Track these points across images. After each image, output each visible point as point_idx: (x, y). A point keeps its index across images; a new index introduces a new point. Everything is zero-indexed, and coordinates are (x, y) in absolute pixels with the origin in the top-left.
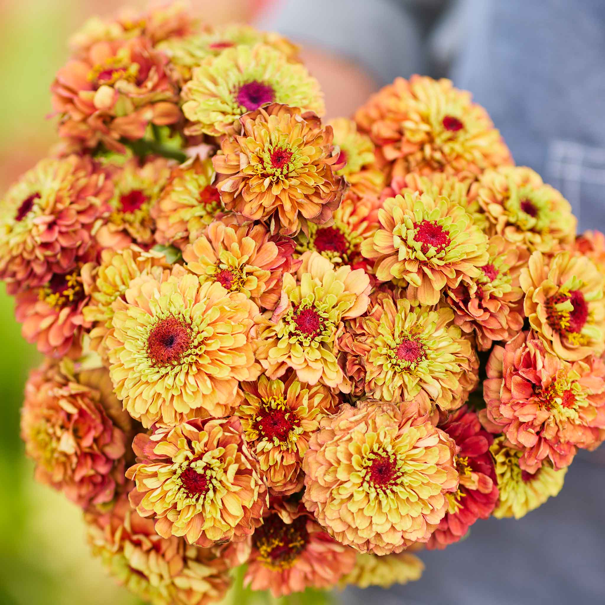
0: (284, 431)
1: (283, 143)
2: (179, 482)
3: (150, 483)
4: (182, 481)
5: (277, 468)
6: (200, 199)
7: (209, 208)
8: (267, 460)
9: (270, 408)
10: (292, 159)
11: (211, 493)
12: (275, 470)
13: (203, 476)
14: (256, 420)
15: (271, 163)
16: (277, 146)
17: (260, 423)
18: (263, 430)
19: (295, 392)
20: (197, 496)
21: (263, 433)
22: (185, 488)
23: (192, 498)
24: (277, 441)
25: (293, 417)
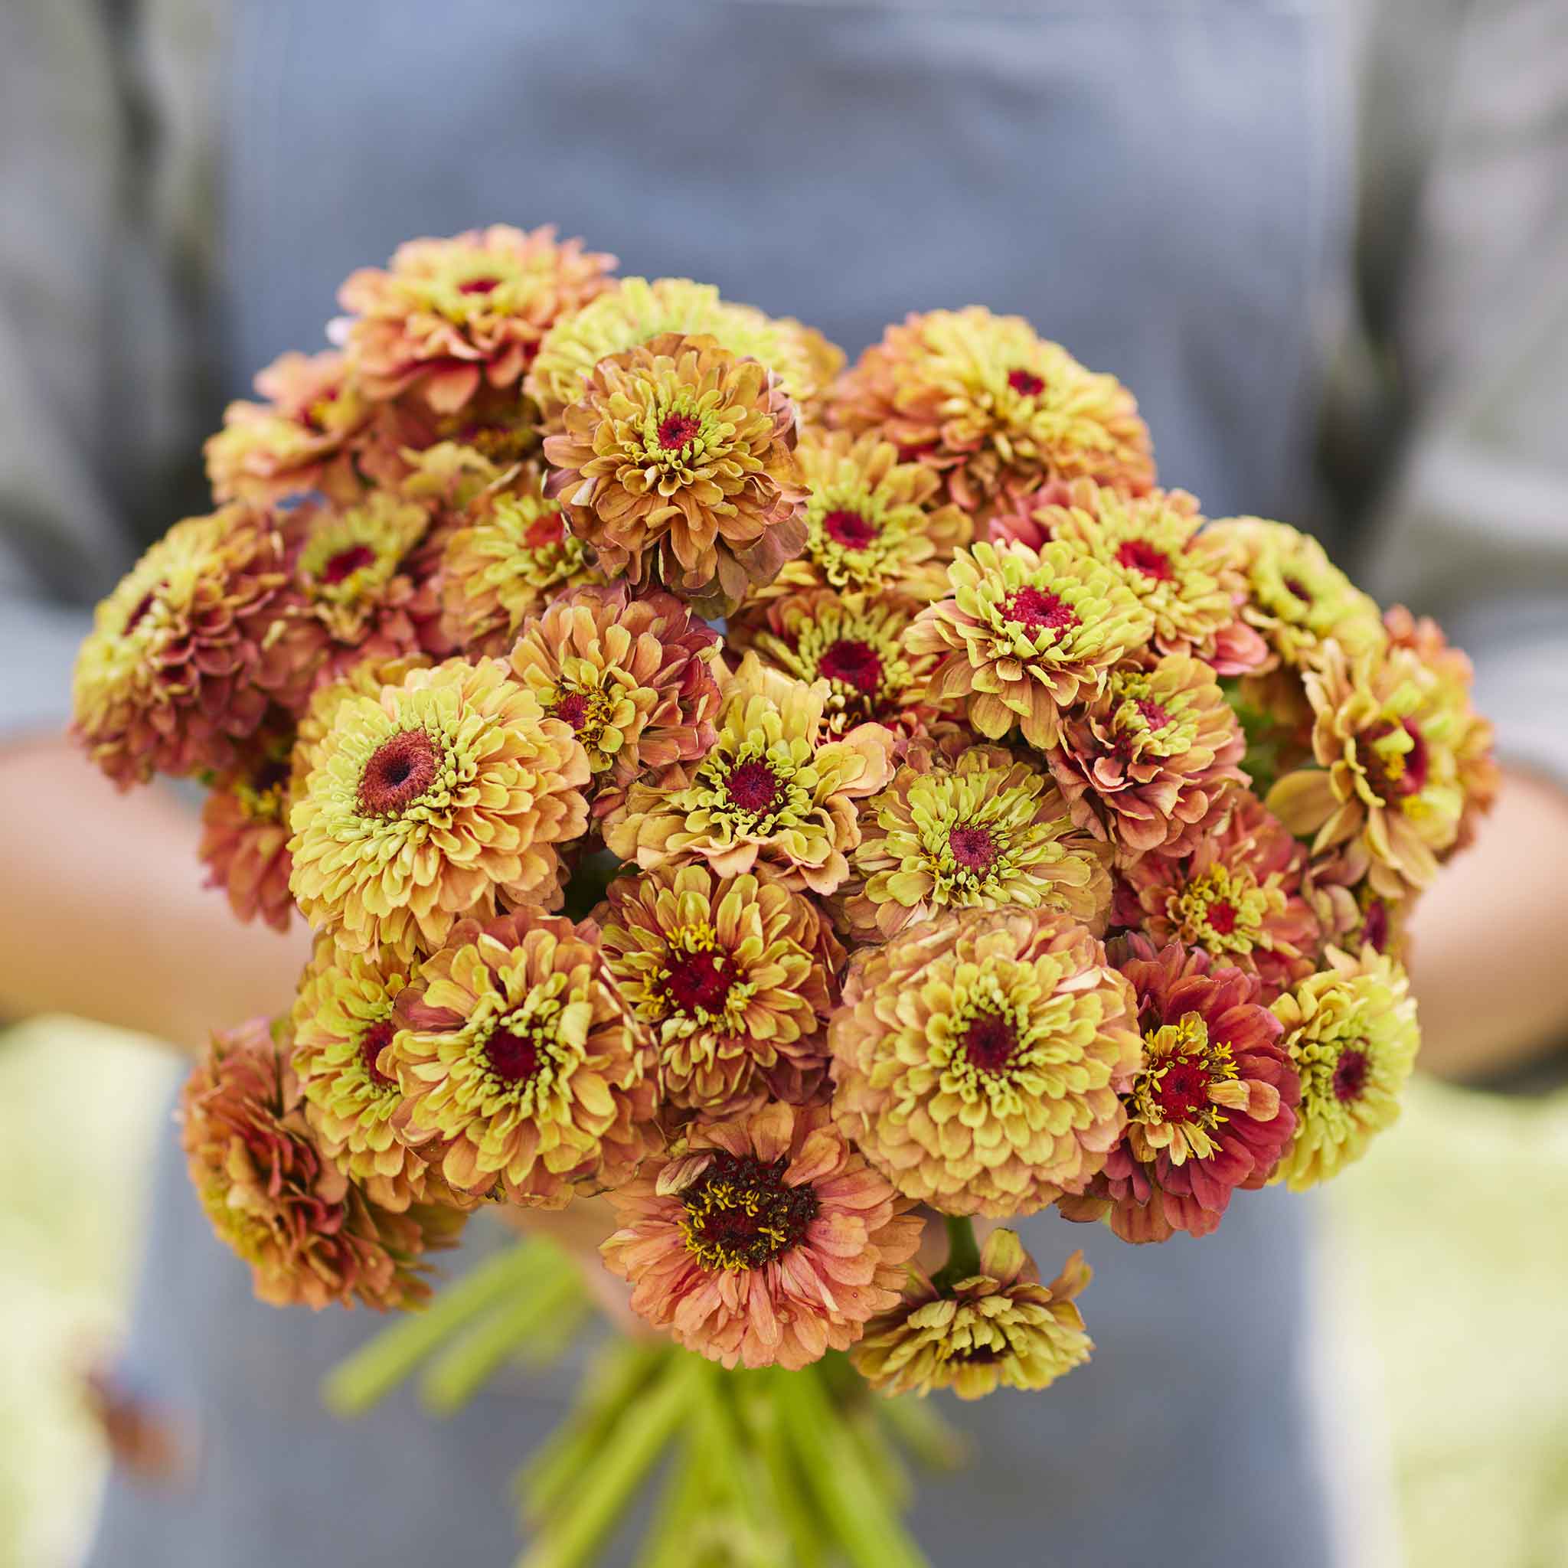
0: (716, 994)
1: (682, 406)
2: (482, 1060)
3: (426, 1072)
4: (488, 1058)
5: (709, 1067)
6: (523, 541)
7: (541, 555)
8: (685, 1054)
9: (684, 953)
10: (701, 430)
11: (547, 1074)
12: (704, 1072)
13: (528, 1042)
14: (658, 978)
15: (657, 439)
16: (670, 410)
17: (667, 983)
18: (674, 997)
19: (732, 917)
20: (520, 1085)
21: (675, 1003)
22: (495, 1072)
23: (512, 1090)
24: (703, 1016)
25: (731, 965)
